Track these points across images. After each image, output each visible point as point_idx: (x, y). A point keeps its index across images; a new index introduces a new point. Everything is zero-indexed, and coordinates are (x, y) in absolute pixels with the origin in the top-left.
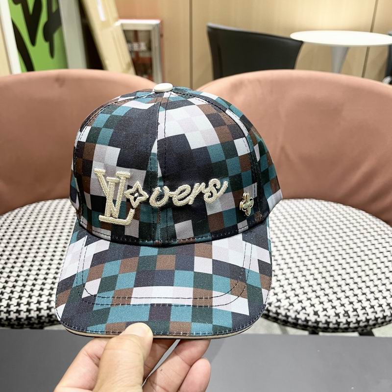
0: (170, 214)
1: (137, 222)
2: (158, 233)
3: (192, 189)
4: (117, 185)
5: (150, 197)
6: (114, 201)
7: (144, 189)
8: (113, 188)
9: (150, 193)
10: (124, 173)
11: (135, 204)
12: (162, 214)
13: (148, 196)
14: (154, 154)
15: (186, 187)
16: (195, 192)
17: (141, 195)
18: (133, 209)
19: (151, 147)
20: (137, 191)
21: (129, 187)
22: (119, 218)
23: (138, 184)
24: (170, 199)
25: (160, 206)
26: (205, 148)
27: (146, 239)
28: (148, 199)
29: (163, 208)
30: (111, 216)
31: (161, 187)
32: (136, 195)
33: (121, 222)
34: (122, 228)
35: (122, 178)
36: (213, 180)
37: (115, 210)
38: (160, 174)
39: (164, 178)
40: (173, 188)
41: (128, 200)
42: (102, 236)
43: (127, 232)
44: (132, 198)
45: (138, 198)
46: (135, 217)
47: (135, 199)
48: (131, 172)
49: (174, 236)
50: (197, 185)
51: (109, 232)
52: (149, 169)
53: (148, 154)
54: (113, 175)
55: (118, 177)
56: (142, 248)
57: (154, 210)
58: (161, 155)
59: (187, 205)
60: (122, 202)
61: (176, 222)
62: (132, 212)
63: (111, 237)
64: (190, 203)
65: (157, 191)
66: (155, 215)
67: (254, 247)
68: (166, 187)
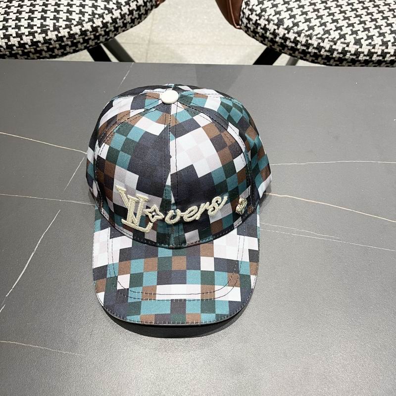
0: (181, 227)
1: (155, 232)
2: (172, 240)
3: (199, 209)
4: (137, 203)
5: (165, 217)
6: (135, 214)
7: (160, 211)
8: (134, 204)
9: (166, 214)
10: (143, 197)
11: (153, 220)
12: (174, 228)
13: (163, 217)
14: (168, 186)
15: (195, 208)
16: (202, 210)
17: (158, 215)
18: (151, 222)
19: (166, 179)
20: (155, 211)
21: (147, 207)
22: (140, 226)
23: (156, 207)
24: (182, 218)
25: (174, 223)
26: (210, 174)
27: (162, 243)
28: (164, 219)
29: (176, 224)
30: (133, 223)
31: (174, 210)
32: (154, 214)
33: (141, 229)
34: (143, 233)
35: (142, 200)
36: (215, 198)
37: (136, 220)
38: (173, 201)
39: (176, 203)
40: (183, 210)
41: (147, 216)
42: (125, 234)
43: (147, 237)
44: (150, 216)
45: (155, 216)
46: (153, 228)
47: (153, 216)
48: (149, 197)
49: (185, 242)
50: (202, 205)
51: (131, 234)
52: (164, 197)
53: (163, 185)
54: (134, 195)
55: (138, 198)
56: (159, 249)
57: (169, 226)
58: (174, 186)
59: (195, 220)
60: (142, 216)
61: (186, 232)
62: (150, 225)
63: (133, 237)
64: (197, 219)
65: (171, 213)
66: (170, 229)
67: (246, 237)
68: (178, 210)
